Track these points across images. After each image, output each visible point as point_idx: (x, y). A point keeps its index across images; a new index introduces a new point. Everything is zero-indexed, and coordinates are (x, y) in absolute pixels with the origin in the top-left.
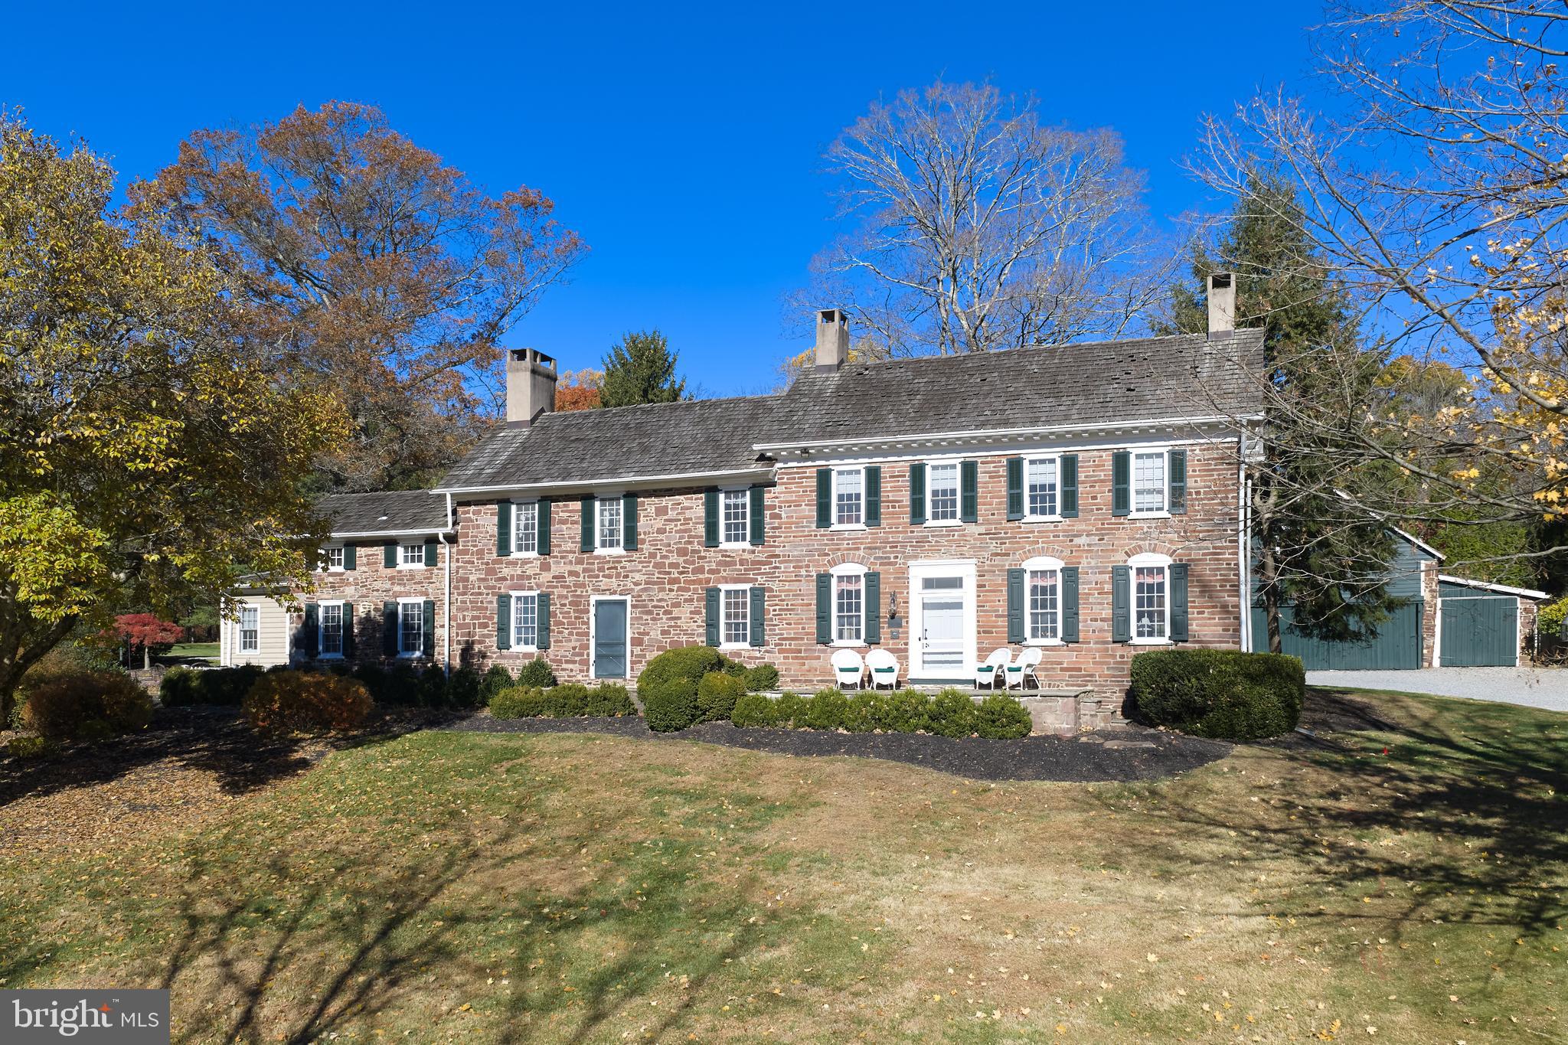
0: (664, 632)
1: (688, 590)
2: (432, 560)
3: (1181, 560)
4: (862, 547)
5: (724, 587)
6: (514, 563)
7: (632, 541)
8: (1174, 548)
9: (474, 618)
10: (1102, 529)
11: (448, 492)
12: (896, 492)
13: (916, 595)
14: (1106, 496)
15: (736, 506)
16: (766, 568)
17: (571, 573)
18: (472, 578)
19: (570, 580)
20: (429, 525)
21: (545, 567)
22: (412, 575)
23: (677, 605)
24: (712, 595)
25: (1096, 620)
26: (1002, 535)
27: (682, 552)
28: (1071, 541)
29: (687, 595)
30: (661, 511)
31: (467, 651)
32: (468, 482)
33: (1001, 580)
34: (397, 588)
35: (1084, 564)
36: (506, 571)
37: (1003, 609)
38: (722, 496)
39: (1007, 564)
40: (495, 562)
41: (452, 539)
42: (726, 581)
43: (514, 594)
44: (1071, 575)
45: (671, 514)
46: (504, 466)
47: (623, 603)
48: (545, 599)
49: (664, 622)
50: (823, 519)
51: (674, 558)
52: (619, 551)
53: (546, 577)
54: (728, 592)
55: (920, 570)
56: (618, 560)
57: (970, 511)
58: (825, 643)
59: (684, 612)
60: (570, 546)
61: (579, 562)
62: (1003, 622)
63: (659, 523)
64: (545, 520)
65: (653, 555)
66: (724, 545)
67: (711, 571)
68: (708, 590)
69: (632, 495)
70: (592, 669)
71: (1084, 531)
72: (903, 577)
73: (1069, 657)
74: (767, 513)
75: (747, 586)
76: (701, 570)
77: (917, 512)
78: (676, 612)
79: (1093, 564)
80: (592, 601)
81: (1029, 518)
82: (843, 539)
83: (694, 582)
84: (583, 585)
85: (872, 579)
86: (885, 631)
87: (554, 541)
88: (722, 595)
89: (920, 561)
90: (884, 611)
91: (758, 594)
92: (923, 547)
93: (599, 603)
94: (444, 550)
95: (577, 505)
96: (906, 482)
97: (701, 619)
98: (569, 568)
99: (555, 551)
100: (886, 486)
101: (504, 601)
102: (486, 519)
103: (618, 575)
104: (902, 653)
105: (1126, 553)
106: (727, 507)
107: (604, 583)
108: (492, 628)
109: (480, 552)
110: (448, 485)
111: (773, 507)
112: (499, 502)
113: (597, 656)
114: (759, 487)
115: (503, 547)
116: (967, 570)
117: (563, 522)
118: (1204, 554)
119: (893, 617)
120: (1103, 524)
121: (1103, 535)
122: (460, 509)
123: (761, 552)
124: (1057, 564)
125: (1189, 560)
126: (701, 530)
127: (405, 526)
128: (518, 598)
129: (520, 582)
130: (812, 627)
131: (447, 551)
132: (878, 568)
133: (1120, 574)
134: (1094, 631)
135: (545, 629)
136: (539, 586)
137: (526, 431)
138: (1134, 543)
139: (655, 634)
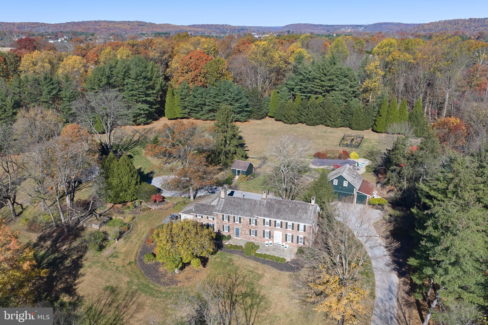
3: (305, 236)
4: (269, 228)
6: (225, 221)
7: (240, 222)
9: (219, 227)
12: (273, 223)
13: (275, 235)
14: (297, 228)
15: (253, 221)
16: (257, 228)
18: (219, 222)
19: (232, 225)
21: (229, 223)
22: (211, 221)
24: (250, 230)
26: (285, 230)
29: (247, 229)
31: (219, 231)
32: (218, 211)
33: (285, 235)
34: (209, 221)
37: (285, 238)
38: (251, 220)
39: (285, 233)
42: (252, 228)
44: (293, 236)
45: (245, 220)
46: (223, 209)
47: (239, 229)
48: (229, 227)
50: (264, 224)
51: (245, 225)
52: (238, 223)
55: (275, 232)
57: (281, 227)
58: (264, 238)
59: (247, 231)
60: (232, 221)
61: (233, 223)
63: (243, 221)
64: (229, 217)
65: (243, 224)
66: (252, 224)
67: (250, 227)
69: (240, 217)
71: (294, 231)
72: (273, 232)
73: (292, 244)
77: (275, 226)
79: (295, 235)
80: (235, 228)
81: (288, 229)
82: (266, 227)
84: (234, 225)
85: (270, 232)
86: (271, 237)
88: (252, 230)
90: (271, 235)
91: (256, 231)
92: (276, 229)
95: (233, 217)
97: (249, 232)
99: (230, 221)
100: (272, 222)
101: (223, 226)
102: (221, 216)
103: (238, 225)
104: (273, 240)
107: (236, 226)
108: (222, 228)
109: (220, 220)
110: (215, 212)
111: (258, 222)
113: (236, 234)
114: (256, 220)
115: (223, 220)
116: (281, 233)
117: (231, 218)
118: (307, 236)
120: (296, 231)
122: (217, 214)
123: (256, 226)
124: (291, 234)
126: (249, 222)
127: (210, 215)
128: (225, 226)
129: (226, 224)
130: (263, 236)
131: (215, 219)
133: (298, 237)
134: (295, 241)
135: (229, 230)
136: (228, 225)
138: (300, 234)
139: (243, 233)
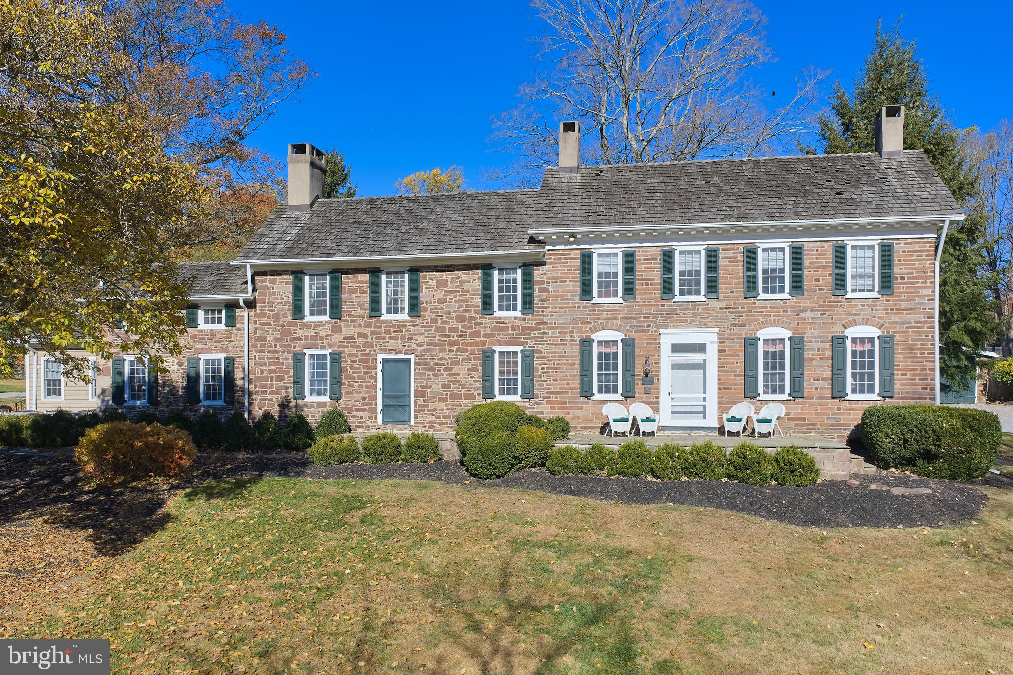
0: (444, 386)
1: (466, 351)
2: (231, 322)
3: (888, 332)
4: (620, 317)
5: (498, 349)
6: (308, 326)
7: (415, 307)
8: (882, 322)
9: (270, 372)
10: (823, 306)
11: (248, 263)
12: (649, 272)
13: (667, 358)
14: (827, 279)
15: (508, 281)
16: (535, 334)
17: (360, 335)
18: (268, 337)
19: (359, 341)
20: (228, 291)
21: (337, 330)
22: (212, 334)
23: (456, 363)
24: (487, 356)
25: (818, 380)
26: (740, 309)
27: (460, 319)
28: (798, 315)
29: (465, 355)
30: (442, 284)
32: (265, 255)
33: (739, 346)
34: (198, 346)
35: (808, 334)
36: (300, 333)
37: (740, 370)
38: (496, 273)
39: (744, 333)
40: (289, 324)
41: (251, 304)
42: (500, 343)
43: (308, 352)
44: (798, 342)
45: (451, 287)
46: (296, 243)
47: (407, 361)
48: (336, 357)
49: (445, 377)
50: (586, 293)
51: (453, 324)
52: (404, 316)
53: (337, 338)
54: (501, 353)
55: (669, 337)
56: (403, 324)
57: (713, 290)
58: (588, 397)
59: (463, 369)
60: (359, 312)
61: (368, 326)
62: (740, 381)
63: (440, 294)
64: (336, 289)
65: (434, 321)
66: (498, 314)
67: (487, 335)
68: (484, 352)
69: (415, 270)
70: (380, 417)
71: (809, 307)
72: (655, 343)
73: (795, 409)
74: (536, 287)
75: (518, 349)
76: (477, 334)
77: (667, 289)
78: (455, 370)
79: (815, 334)
80: (380, 358)
81: (762, 296)
82: (603, 311)
83: (471, 344)
84: (372, 346)
85: (628, 344)
86: (639, 387)
87: (345, 307)
88: (496, 355)
89: (669, 330)
90: (639, 370)
91: (528, 355)
92: (672, 318)
93: (385, 361)
94: (243, 314)
95: (366, 277)
96: (658, 263)
97: (478, 374)
98: (358, 330)
99: (345, 316)
100: (640, 267)
101: (299, 358)
102: (283, 287)
103: (403, 337)
104: (655, 405)
105: (843, 325)
106: (500, 281)
107: (391, 344)
108: (288, 381)
109: (277, 316)
110: (246, 257)
111: (542, 282)
112: (293, 273)
113: (384, 406)
114: (529, 265)
115: (298, 311)
116: (710, 337)
117: (353, 291)
118: (907, 328)
119: (646, 375)
120: (824, 302)
121: (824, 310)
122: (257, 278)
123: (531, 321)
124: (786, 334)
125: (895, 332)
126: (478, 300)
127: (206, 292)
128: (311, 356)
129: (314, 342)
130: (576, 383)
131: (245, 314)
132: (633, 335)
133: (838, 343)
134: (816, 389)
135: (337, 382)
136: (331, 346)
137: (306, 213)
138: (851, 318)
139: (437, 387)
